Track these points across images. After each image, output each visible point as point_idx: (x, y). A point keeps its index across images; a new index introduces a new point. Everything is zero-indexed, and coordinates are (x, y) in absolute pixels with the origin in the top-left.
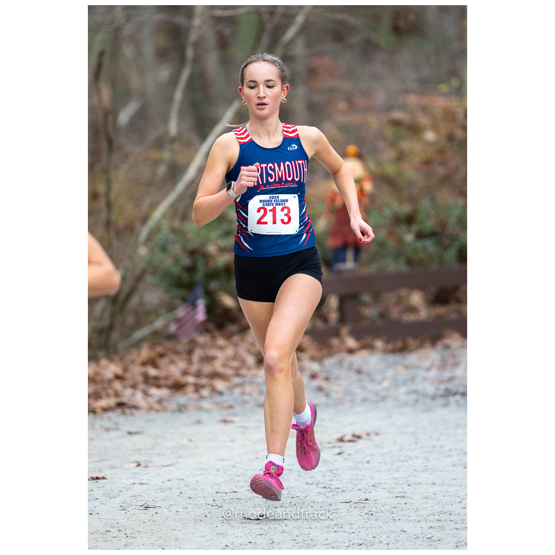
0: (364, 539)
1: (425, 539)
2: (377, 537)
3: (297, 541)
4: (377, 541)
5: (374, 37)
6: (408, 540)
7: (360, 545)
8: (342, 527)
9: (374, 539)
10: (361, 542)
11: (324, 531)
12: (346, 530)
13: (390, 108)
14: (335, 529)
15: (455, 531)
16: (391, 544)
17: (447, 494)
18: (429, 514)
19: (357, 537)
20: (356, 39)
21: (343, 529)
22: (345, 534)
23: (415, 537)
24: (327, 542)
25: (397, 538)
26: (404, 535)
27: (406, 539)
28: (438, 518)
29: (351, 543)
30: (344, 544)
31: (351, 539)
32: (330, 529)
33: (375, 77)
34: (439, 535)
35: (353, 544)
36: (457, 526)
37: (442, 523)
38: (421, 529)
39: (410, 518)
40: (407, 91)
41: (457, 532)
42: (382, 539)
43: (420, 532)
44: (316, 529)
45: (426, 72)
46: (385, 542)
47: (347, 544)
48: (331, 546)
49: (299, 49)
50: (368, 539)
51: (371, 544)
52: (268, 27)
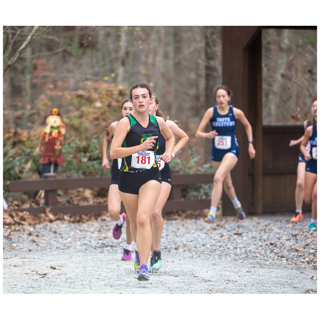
5: (69, 48)
13: (77, 88)
20: (59, 50)
45: (97, 69)
49: (28, 54)
52: (12, 42)
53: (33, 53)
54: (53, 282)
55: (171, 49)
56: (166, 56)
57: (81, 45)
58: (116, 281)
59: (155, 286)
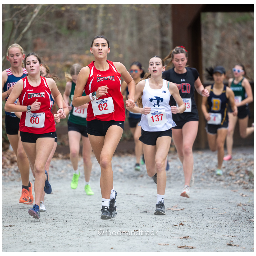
0: (52, 235)
1: (77, 235)
2: (57, 234)
3: (25, 236)
4: (57, 235)
5: (59, 31)
6: (70, 235)
7: (51, 237)
8: (43, 230)
9: (56, 235)
10: (51, 236)
11: (36, 232)
12: (45, 231)
13: (66, 60)
14: (41, 231)
15: (89, 231)
16: (63, 237)
17: (86, 216)
18: (79, 224)
19: (49, 234)
20: (52, 32)
21: (44, 231)
22: (45, 232)
23: (73, 234)
24: (38, 236)
25: (66, 234)
26: (68, 233)
27: (69, 235)
28: (83, 226)
29: (47, 236)
30: (44, 237)
31: (47, 235)
32: (39, 231)
33: (60, 47)
34: (82, 233)
35: (48, 237)
36: (90, 230)
37: (84, 228)
38: (75, 231)
39: (71, 226)
40: (73, 53)
41: (90, 232)
42: (60, 235)
43: (75, 232)
44: (33, 231)
45: (80, 45)
46: (61, 236)
47: (45, 237)
48: (39, 237)
49: (29, 35)
50: (54, 235)
51: (55, 237)
52: (17, 27)
53: (33, 34)
54: (51, 203)
55: (135, 29)
56: (131, 34)
57: (69, 28)
58: (98, 201)
59: (126, 204)
